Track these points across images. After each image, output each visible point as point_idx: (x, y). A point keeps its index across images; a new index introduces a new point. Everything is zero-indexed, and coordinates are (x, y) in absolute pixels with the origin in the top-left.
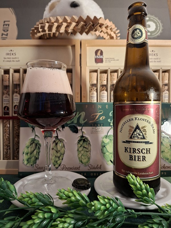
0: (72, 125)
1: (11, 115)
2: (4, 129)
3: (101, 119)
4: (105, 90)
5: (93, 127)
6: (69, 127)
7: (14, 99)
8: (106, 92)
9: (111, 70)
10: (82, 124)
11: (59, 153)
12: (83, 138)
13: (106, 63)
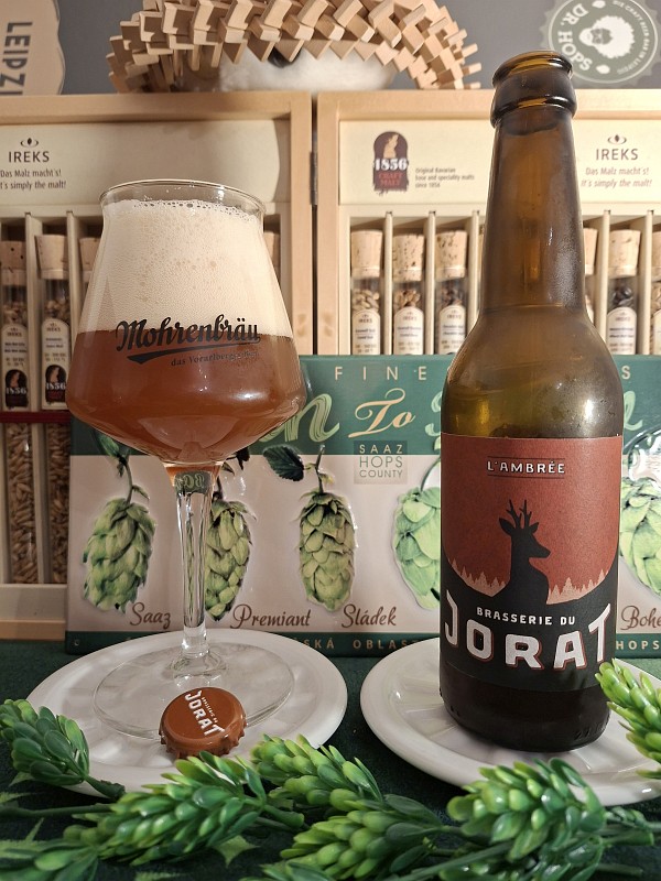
0: (279, 446)
1: (33, 407)
2: (9, 461)
3: (396, 422)
4: (413, 304)
5: (364, 457)
6: (266, 454)
7: (45, 343)
8: (417, 313)
9: (438, 218)
10: (318, 444)
11: (226, 558)
12: (324, 499)
13: (420, 189)
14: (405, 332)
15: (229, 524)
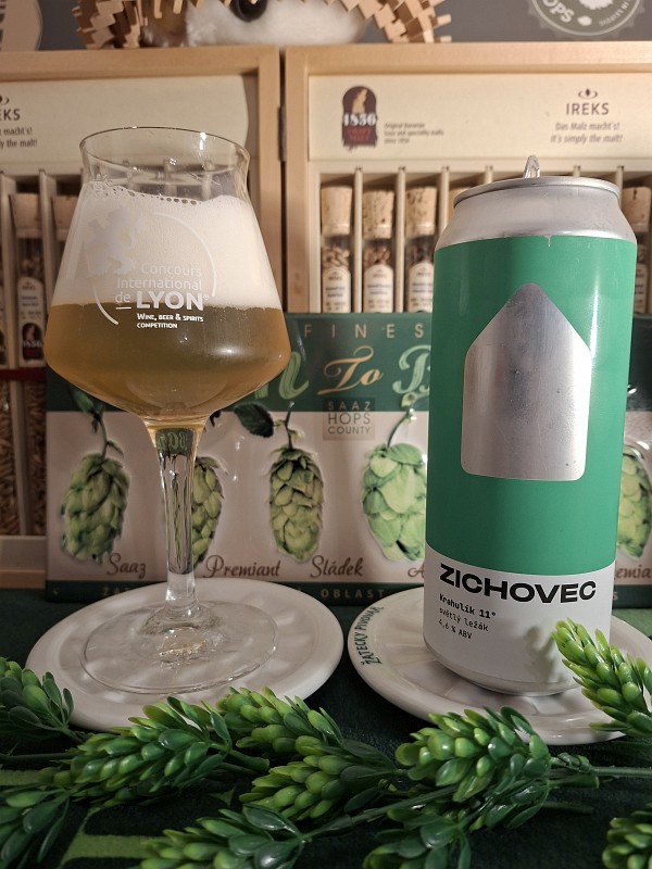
0: (249, 403)
1: (11, 364)
3: (364, 380)
4: (383, 262)
5: (332, 414)
6: (236, 411)
7: (21, 302)
8: (386, 271)
9: (408, 175)
10: (288, 401)
11: (199, 511)
12: (293, 455)
13: (389, 145)
14: (375, 289)
15: (202, 479)
